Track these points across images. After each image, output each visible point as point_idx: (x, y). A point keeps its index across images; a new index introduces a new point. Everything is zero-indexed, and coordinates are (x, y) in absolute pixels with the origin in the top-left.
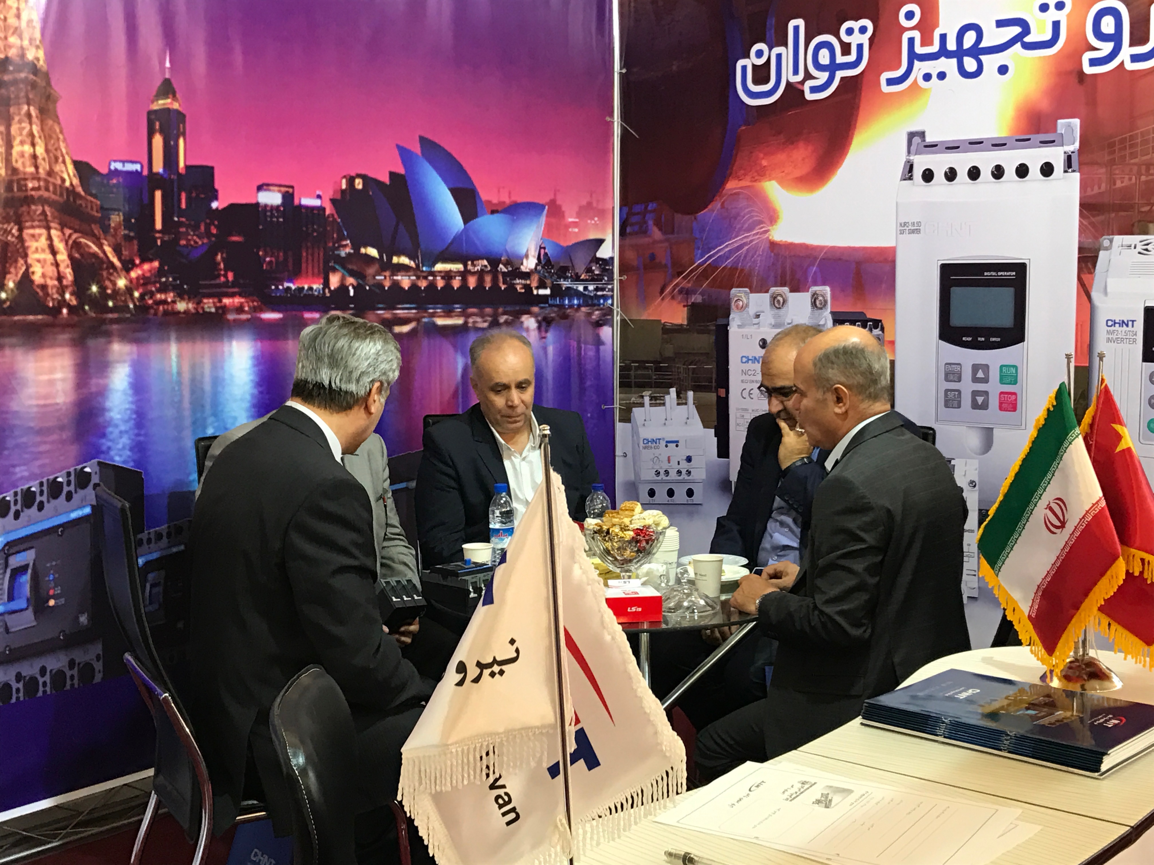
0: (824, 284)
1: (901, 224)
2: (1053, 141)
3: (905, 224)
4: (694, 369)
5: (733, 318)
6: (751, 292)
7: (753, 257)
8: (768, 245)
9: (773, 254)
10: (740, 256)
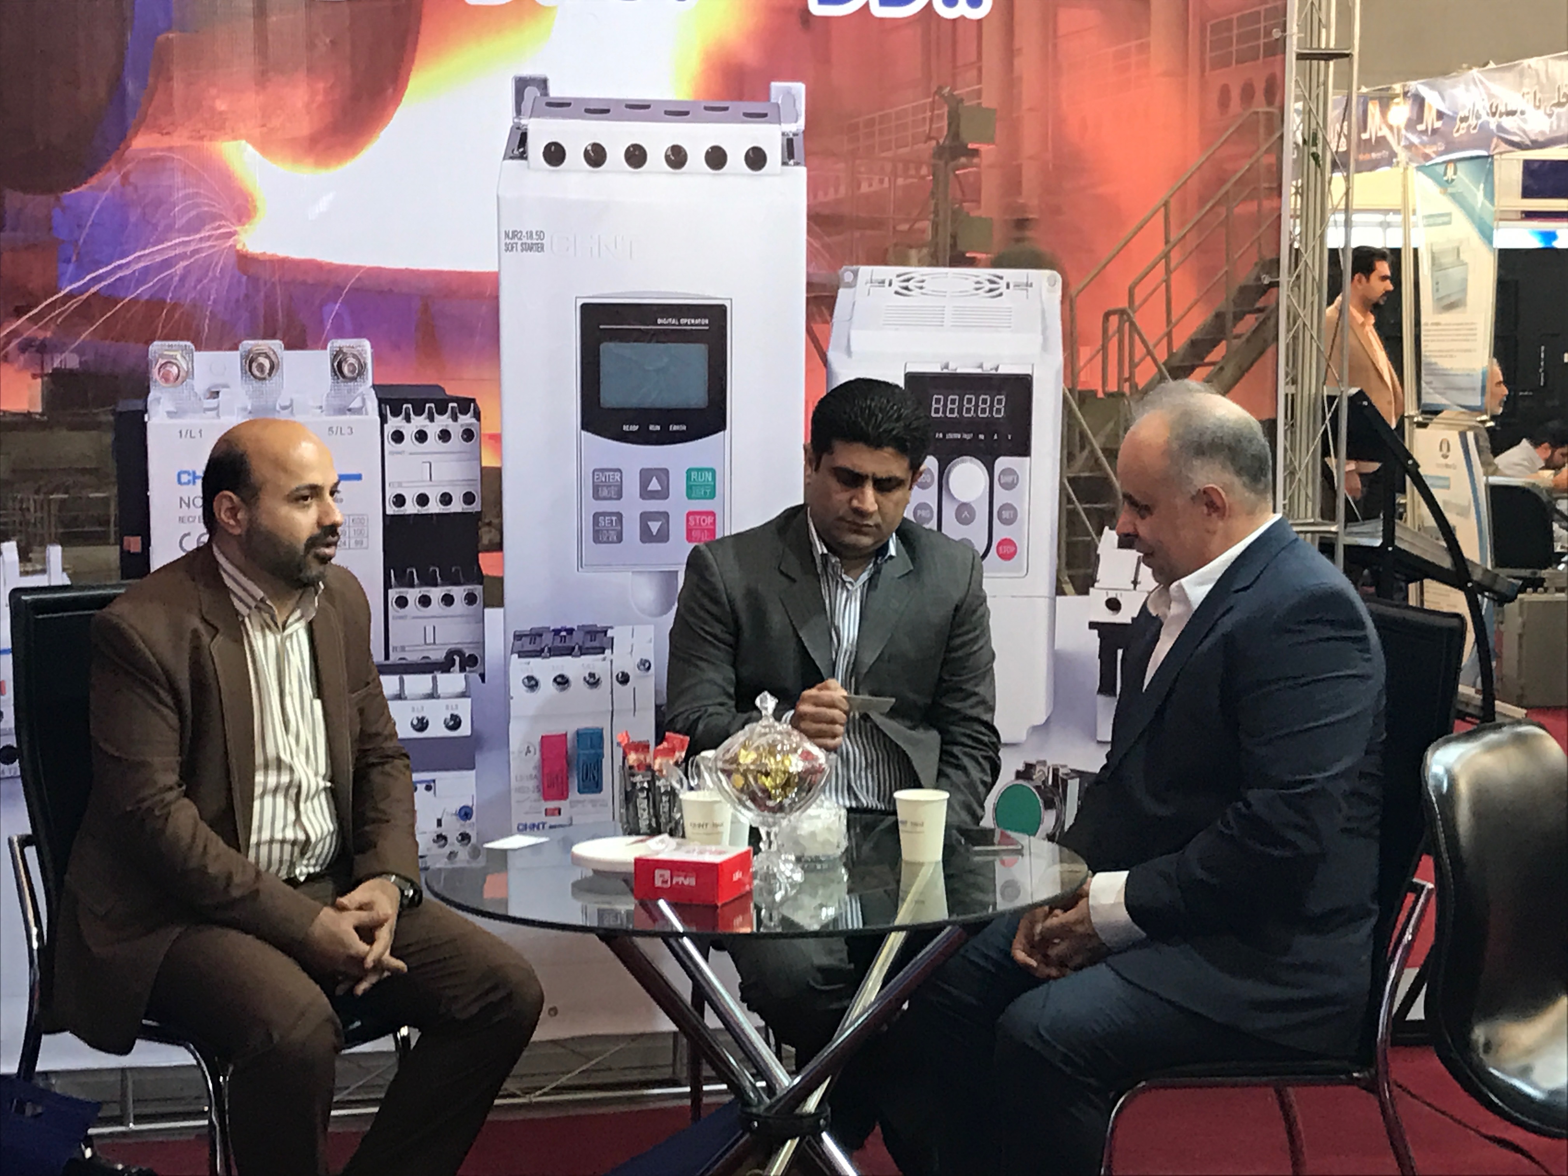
0: (357, 335)
1: (507, 235)
2: (765, 115)
3: (515, 234)
4: (63, 501)
5: (158, 400)
6: (198, 348)
7: (199, 281)
8: (233, 260)
9: (244, 278)
10: (172, 279)
